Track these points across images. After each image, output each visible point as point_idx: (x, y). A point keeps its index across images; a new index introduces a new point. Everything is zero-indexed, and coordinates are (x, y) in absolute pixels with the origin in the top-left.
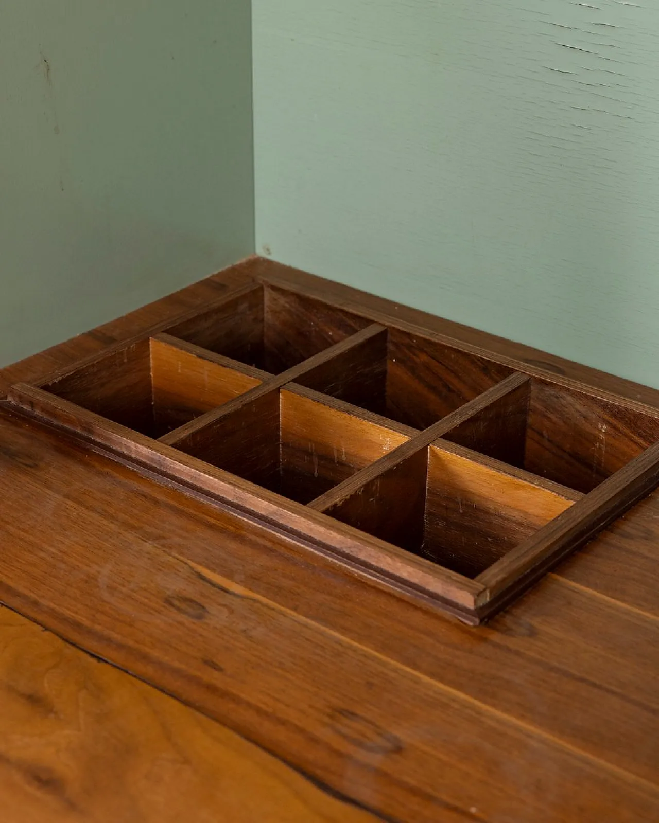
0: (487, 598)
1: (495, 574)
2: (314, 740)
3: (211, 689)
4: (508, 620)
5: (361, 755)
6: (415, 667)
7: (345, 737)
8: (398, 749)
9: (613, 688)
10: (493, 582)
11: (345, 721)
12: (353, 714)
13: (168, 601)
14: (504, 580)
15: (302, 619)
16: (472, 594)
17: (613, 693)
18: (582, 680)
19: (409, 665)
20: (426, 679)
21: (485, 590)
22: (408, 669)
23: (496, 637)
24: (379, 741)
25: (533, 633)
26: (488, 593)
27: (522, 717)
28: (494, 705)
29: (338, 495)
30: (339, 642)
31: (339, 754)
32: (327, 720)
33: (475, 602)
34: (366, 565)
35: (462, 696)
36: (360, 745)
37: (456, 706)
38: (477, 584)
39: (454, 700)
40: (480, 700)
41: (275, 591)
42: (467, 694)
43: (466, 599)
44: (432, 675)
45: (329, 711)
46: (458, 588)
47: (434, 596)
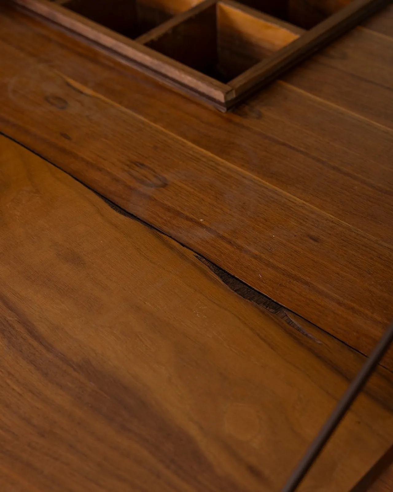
0: (233, 95)
1: (239, 81)
2: (116, 180)
3: (63, 150)
4: (247, 108)
5: (143, 189)
6: (185, 137)
7: (135, 178)
8: (165, 185)
9: (302, 149)
10: (238, 86)
11: (137, 169)
12: (142, 165)
13: (47, 99)
14: (245, 84)
15: (124, 109)
16: (223, 92)
17: (301, 152)
18: (284, 144)
19: (181, 136)
20: (190, 144)
21: (231, 91)
22: (180, 138)
23: (237, 119)
24: (154, 180)
25: (260, 116)
26: (234, 92)
27: (242, 166)
28: (227, 159)
29: (155, 34)
30: (143, 123)
31: (130, 188)
32: (126, 168)
33: (225, 98)
34: (165, 76)
35: (210, 154)
36: (142, 182)
37: (204, 159)
38: (227, 87)
39: (204, 156)
40: (220, 157)
41: (111, 93)
42: (212, 152)
43: (219, 96)
44: (194, 141)
45: (128, 163)
46: (216, 89)
47: (202, 94)
